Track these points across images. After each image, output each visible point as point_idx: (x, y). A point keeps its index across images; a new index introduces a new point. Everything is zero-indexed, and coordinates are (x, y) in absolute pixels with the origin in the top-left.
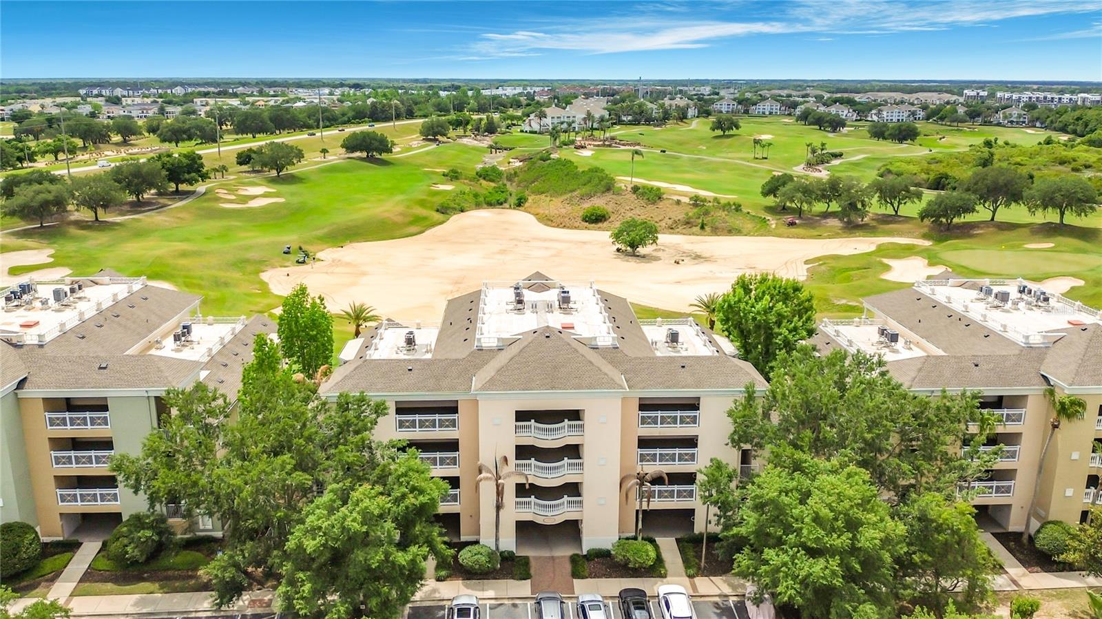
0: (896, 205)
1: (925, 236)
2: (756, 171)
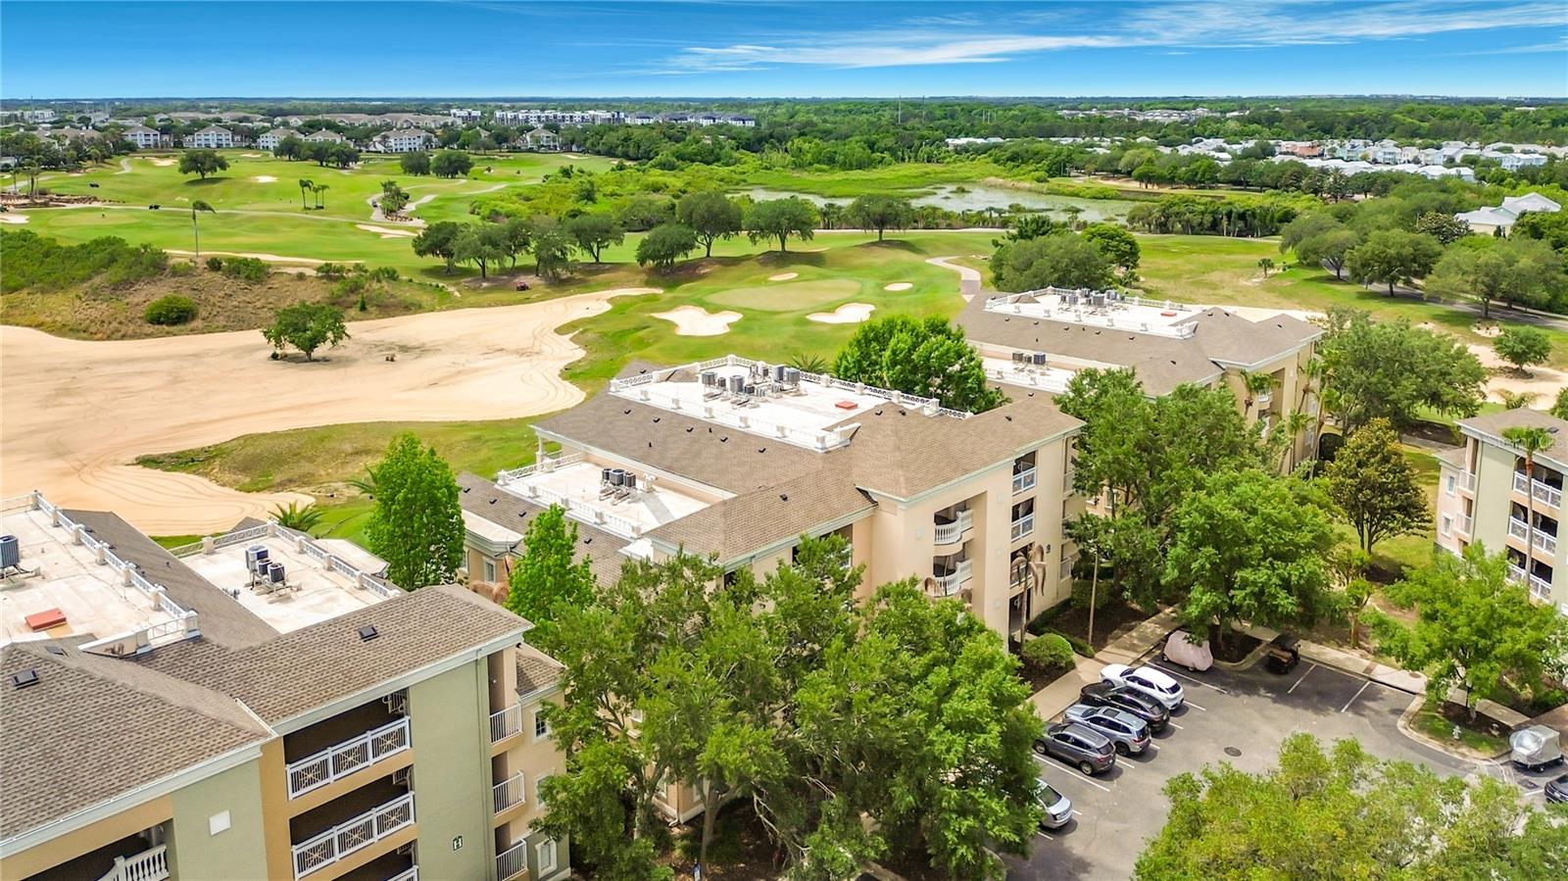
0: (595, 249)
1: (648, 284)
2: (332, 225)
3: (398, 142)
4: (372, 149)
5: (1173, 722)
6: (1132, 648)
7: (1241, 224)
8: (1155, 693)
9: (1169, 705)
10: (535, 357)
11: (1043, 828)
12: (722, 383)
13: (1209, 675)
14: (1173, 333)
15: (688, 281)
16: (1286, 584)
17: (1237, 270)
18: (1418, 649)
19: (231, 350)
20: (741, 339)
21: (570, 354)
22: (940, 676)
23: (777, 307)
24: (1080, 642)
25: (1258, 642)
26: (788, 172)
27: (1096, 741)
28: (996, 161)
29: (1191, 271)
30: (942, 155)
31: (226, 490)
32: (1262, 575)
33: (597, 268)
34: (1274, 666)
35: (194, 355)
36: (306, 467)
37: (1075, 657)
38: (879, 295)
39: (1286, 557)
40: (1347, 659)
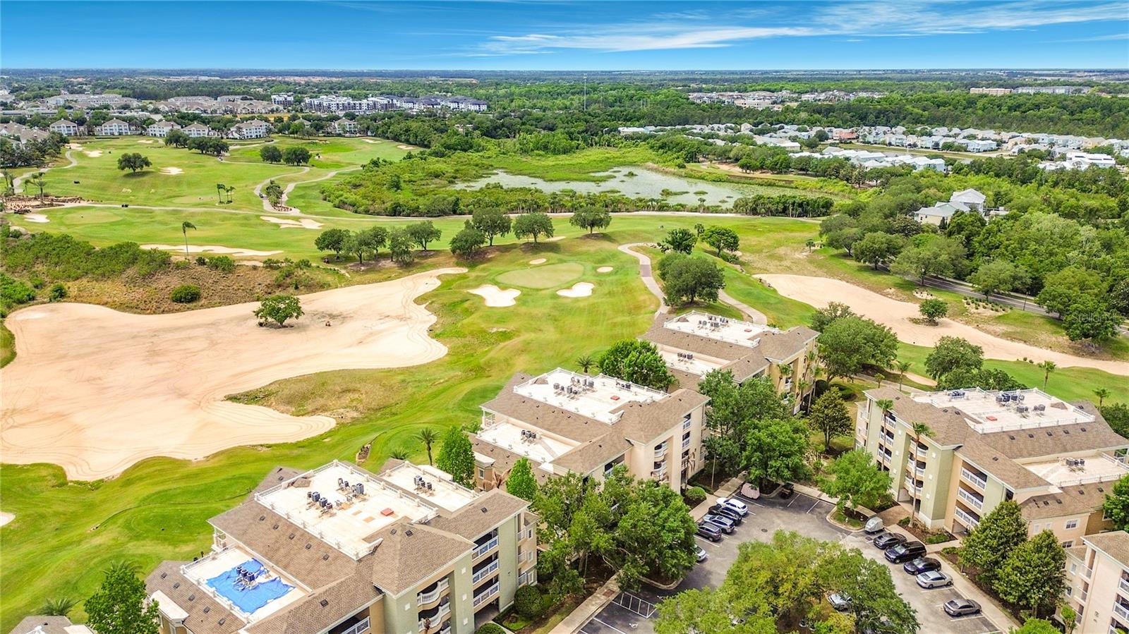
0: (424, 243)
1: (458, 265)
2: (246, 218)
3: (248, 131)
4: (230, 136)
5: (743, 520)
6: (728, 489)
7: (800, 210)
8: (736, 509)
9: (742, 514)
10: (409, 321)
11: (698, 562)
12: (563, 389)
13: (759, 500)
14: (749, 344)
15: (482, 263)
16: (787, 467)
17: (795, 245)
18: (834, 490)
19: (232, 320)
20: (523, 309)
21: (427, 318)
22: (664, 514)
23: (539, 286)
24: (708, 488)
25: (779, 485)
26: (518, 157)
27: (714, 529)
28: (652, 147)
29: (768, 246)
30: (617, 141)
31: (285, 415)
32: (778, 464)
33: (425, 254)
34: (783, 496)
35: (212, 324)
36: (320, 402)
37: (707, 495)
38: (594, 275)
39: (788, 456)
40: (812, 491)
